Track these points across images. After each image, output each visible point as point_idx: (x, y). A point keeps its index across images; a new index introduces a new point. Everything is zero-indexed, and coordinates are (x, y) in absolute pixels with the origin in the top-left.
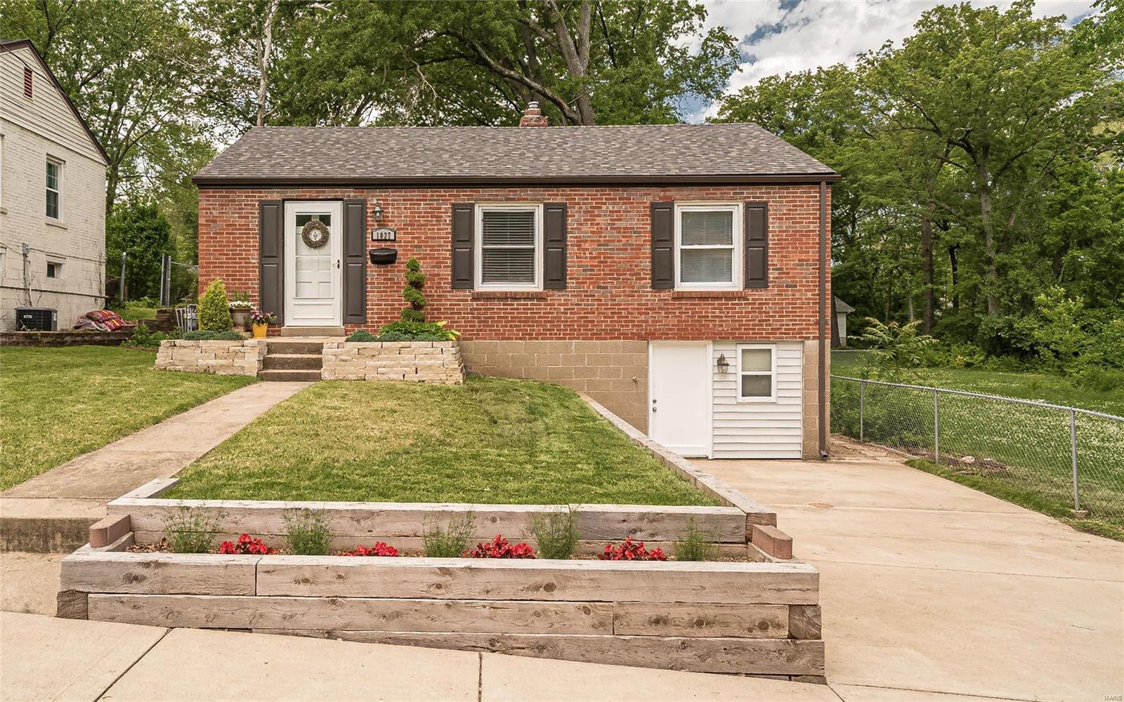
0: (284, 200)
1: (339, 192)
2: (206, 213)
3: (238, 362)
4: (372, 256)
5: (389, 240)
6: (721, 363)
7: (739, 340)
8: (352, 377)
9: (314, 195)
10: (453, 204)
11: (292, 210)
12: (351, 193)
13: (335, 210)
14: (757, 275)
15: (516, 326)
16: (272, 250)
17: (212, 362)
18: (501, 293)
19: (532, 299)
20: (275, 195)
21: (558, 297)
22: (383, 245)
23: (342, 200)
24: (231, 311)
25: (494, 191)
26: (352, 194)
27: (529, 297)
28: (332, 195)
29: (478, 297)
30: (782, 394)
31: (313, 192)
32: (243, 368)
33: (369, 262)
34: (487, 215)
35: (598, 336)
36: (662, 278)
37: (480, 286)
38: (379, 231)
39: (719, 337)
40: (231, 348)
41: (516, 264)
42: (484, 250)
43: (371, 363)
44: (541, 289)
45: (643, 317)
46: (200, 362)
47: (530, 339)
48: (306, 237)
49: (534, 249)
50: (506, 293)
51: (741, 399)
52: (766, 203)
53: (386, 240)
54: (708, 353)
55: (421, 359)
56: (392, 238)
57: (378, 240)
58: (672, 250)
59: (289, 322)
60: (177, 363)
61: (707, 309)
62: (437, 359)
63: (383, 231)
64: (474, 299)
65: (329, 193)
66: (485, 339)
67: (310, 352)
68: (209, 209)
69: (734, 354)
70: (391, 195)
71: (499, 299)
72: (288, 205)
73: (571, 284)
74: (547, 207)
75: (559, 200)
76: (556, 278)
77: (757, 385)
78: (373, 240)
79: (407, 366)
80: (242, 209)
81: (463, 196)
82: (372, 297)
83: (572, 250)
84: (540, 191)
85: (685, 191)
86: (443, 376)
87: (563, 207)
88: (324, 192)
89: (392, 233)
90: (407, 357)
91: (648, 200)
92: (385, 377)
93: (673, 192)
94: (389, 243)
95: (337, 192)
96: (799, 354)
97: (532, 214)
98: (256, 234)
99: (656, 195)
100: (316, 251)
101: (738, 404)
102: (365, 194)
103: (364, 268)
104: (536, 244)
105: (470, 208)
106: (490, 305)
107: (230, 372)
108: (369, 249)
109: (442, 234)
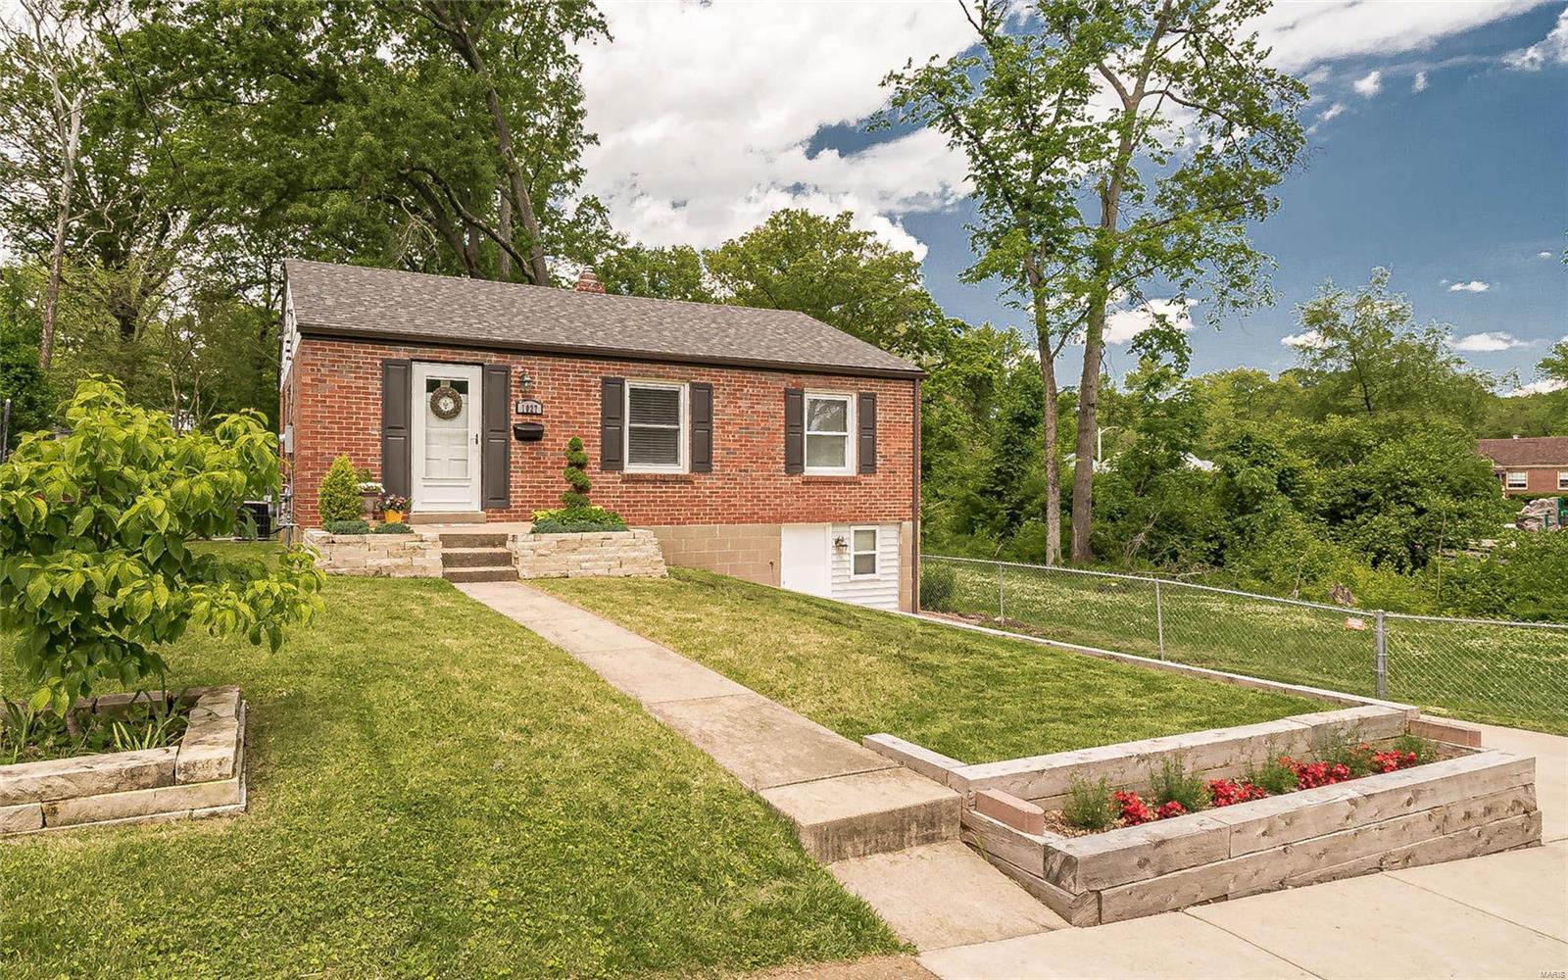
0: (413, 360)
1: (479, 356)
2: (313, 370)
4: (515, 429)
5: (536, 414)
6: (839, 544)
7: (854, 521)
8: (554, 574)
9: (449, 357)
10: (602, 378)
11: (421, 373)
12: (493, 358)
13: (473, 376)
14: (867, 464)
15: (664, 511)
16: (396, 422)
18: (652, 475)
19: (680, 482)
20: (402, 353)
21: (704, 481)
22: (528, 419)
23: (482, 365)
25: (646, 367)
26: (494, 359)
27: (677, 480)
28: (472, 359)
29: (628, 479)
30: (883, 571)
31: (447, 354)
32: (424, 568)
33: (513, 438)
34: (634, 391)
35: (739, 520)
36: (794, 465)
37: (630, 468)
38: (525, 403)
39: (839, 520)
40: (408, 544)
41: (660, 445)
42: (632, 428)
43: (573, 557)
44: (688, 472)
45: (778, 501)
46: (370, 562)
48: (435, 405)
49: (679, 430)
50: (655, 475)
51: (854, 577)
52: (875, 395)
53: (532, 414)
54: (828, 533)
55: (626, 552)
56: (539, 412)
57: (523, 414)
58: (801, 435)
59: (417, 507)
60: (337, 564)
61: (828, 493)
62: (641, 550)
63: (530, 403)
64: (623, 482)
65: (467, 356)
67: (482, 545)
68: (316, 365)
69: (848, 534)
70: (535, 362)
71: (649, 481)
72: (415, 366)
73: (716, 467)
74: (693, 386)
75: (705, 380)
76: (702, 461)
77: (866, 564)
78: (517, 413)
79: (611, 560)
80: (361, 368)
81: (612, 370)
82: (516, 478)
83: (716, 433)
84: (689, 370)
85: (813, 379)
86: (649, 570)
87: (709, 388)
88: (462, 354)
89: (539, 406)
90: (610, 550)
91: (783, 385)
92: (590, 573)
93: (804, 379)
94: (535, 417)
95: (477, 355)
96: (895, 534)
97: (677, 393)
98: (378, 399)
99: (788, 381)
100: (446, 423)
101: (852, 582)
102: (508, 359)
103: (507, 445)
104: (681, 425)
105: (621, 382)
106: (640, 487)
107: (409, 573)
108: (513, 423)
109: (592, 409)
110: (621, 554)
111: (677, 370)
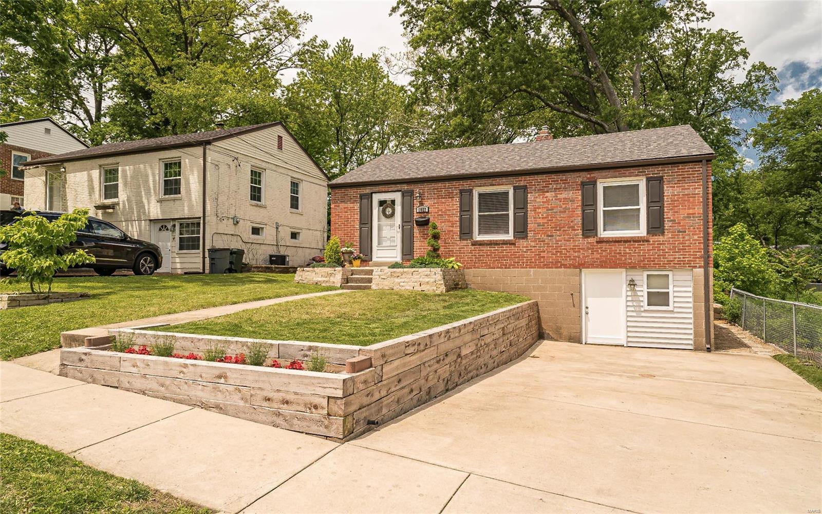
0: (372, 193)
1: (399, 187)
2: (335, 202)
3: (332, 279)
4: (416, 221)
6: (632, 284)
7: (644, 268)
8: (386, 288)
9: (386, 189)
10: (460, 190)
11: (376, 198)
12: (405, 187)
13: (397, 197)
14: (656, 225)
15: (497, 260)
16: (366, 221)
17: (320, 279)
18: (488, 241)
19: (507, 244)
20: (367, 190)
21: (522, 243)
22: (423, 215)
23: (400, 191)
25: (484, 181)
26: (406, 187)
27: (505, 243)
28: (396, 189)
29: (475, 244)
30: (676, 305)
32: (334, 282)
33: (415, 225)
34: (480, 195)
35: (547, 266)
36: (589, 228)
37: (478, 237)
38: (420, 207)
39: (633, 267)
40: (329, 272)
41: (499, 224)
42: (479, 215)
43: (397, 280)
44: (512, 238)
45: (576, 254)
47: (505, 268)
48: (384, 212)
49: (508, 214)
50: (491, 241)
51: (647, 308)
52: (662, 177)
53: (424, 212)
54: (620, 277)
55: (423, 278)
56: (427, 211)
57: (419, 212)
58: (595, 210)
59: (374, 259)
60: (304, 279)
61: (621, 248)
62: (432, 278)
63: (423, 207)
64: (473, 245)
65: (394, 187)
66: (479, 268)
68: (336, 200)
69: (641, 278)
70: (426, 187)
71: (487, 244)
72: (374, 195)
73: (530, 234)
74: (516, 188)
75: (522, 183)
76: (522, 231)
77: (659, 299)
78: (417, 213)
79: (416, 282)
80: (351, 199)
81: (466, 185)
82: (417, 244)
83: (531, 214)
84: (511, 179)
85: (604, 173)
86: (435, 288)
87: (525, 188)
88: (392, 187)
89: (427, 209)
90: (416, 277)
91: (579, 180)
92: (403, 288)
93: (595, 174)
94: (425, 214)
96: (690, 278)
97: (506, 194)
98: (358, 212)
99: (585, 176)
100: (389, 220)
101: (645, 311)
102: (412, 187)
103: (412, 229)
104: (510, 211)
105: (471, 191)
106: (482, 248)
108: (415, 217)
109: (455, 207)
110: (421, 280)
111: (504, 180)
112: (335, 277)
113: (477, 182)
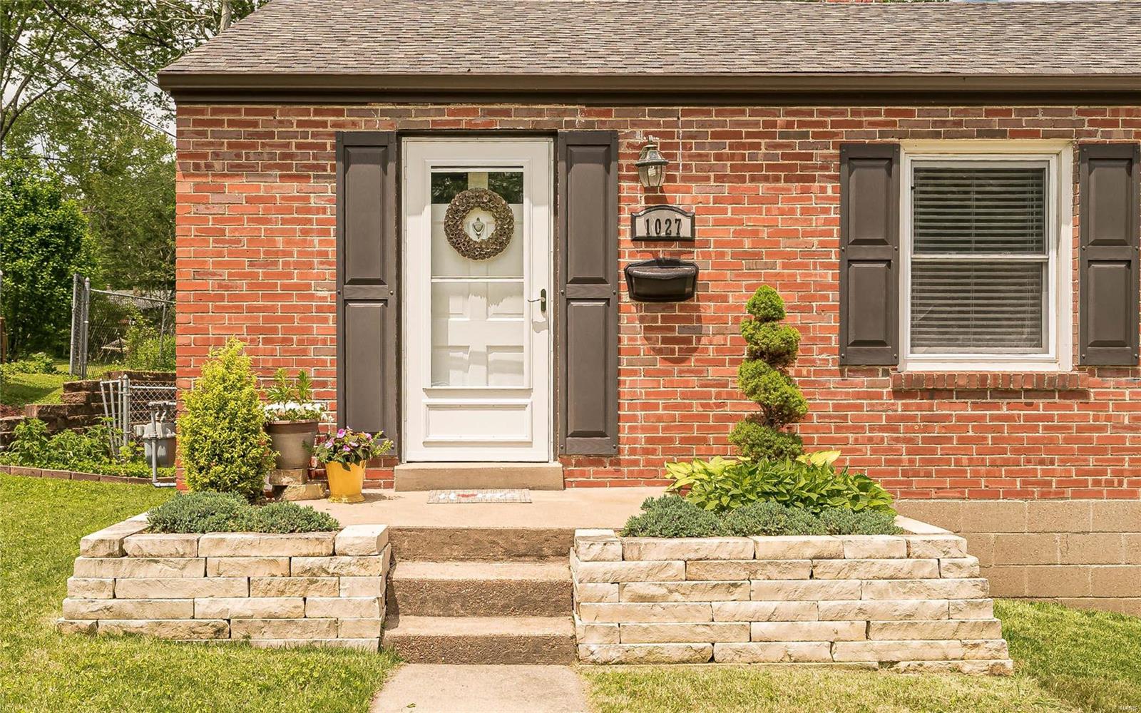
0: (402, 134)
1: (546, 114)
2: (197, 167)
3: (321, 604)
4: (629, 276)
5: (678, 239)
8: (674, 650)
9: (479, 121)
10: (842, 146)
11: (423, 161)
12: (578, 118)
13: (534, 162)
15: (1006, 463)
16: (370, 268)
17: (239, 606)
18: (971, 376)
19: (1048, 393)
20: (377, 120)
21: (1115, 390)
22: (662, 252)
23: (552, 134)
24: (270, 428)
25: (950, 113)
26: (580, 119)
27: (1041, 388)
28: (527, 122)
29: (912, 388)
31: (475, 115)
32: (335, 624)
33: (625, 296)
34: (924, 175)
37: (916, 361)
38: (654, 216)
40: (298, 563)
42: (918, 265)
43: (729, 606)
44: (1069, 368)
46: (203, 605)
47: (1044, 496)
48: (455, 234)
49: (1041, 267)
50: (984, 377)
53: (669, 240)
55: (881, 594)
56: (685, 232)
57: (648, 240)
59: (414, 450)
60: (128, 607)
62: (930, 593)
63: (664, 215)
64: (898, 393)
65: (520, 115)
66: (926, 495)
68: (204, 156)
71: (963, 393)
72: (411, 147)
74: (1089, 157)
75: (1119, 135)
76: (1110, 339)
78: (636, 239)
79: (840, 617)
80: (291, 156)
81: (865, 125)
82: (634, 386)
84: (1073, 112)
86: (954, 649)
87: (1129, 154)
88: (507, 113)
89: (686, 222)
90: (837, 588)
92: (775, 652)
94: (676, 247)
95: (540, 113)
97: (1038, 176)
98: (327, 222)
100: (478, 266)
102: (613, 117)
103: (610, 314)
104: (1052, 254)
105: (889, 158)
106: (940, 407)
107: (295, 637)
108: (625, 260)
109: (817, 222)
110: (868, 602)
111: (1042, 114)
112: (337, 588)
113: (919, 114)
